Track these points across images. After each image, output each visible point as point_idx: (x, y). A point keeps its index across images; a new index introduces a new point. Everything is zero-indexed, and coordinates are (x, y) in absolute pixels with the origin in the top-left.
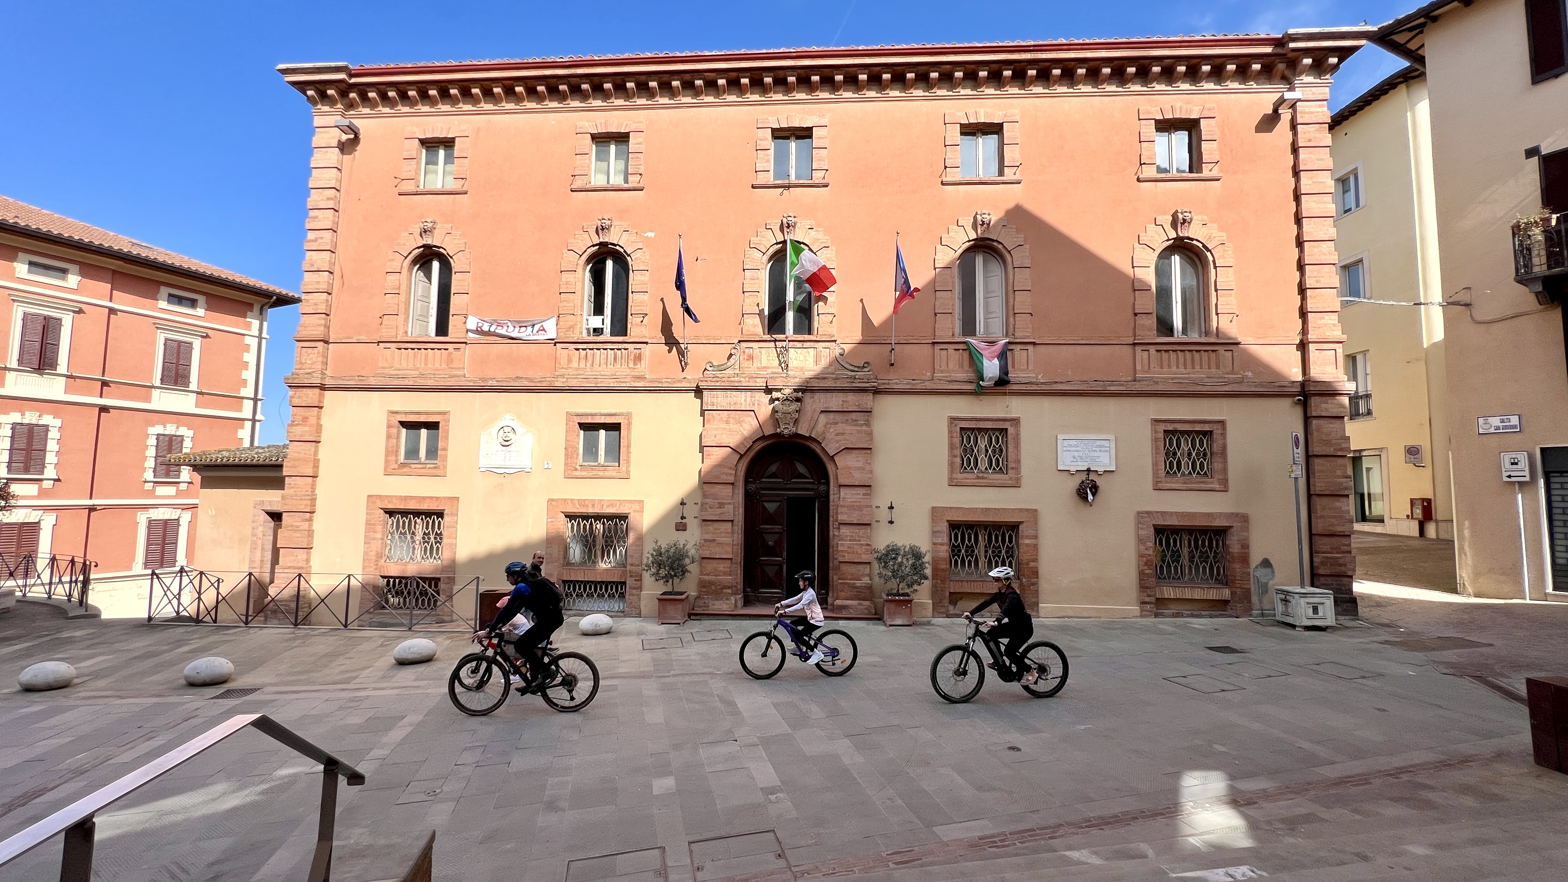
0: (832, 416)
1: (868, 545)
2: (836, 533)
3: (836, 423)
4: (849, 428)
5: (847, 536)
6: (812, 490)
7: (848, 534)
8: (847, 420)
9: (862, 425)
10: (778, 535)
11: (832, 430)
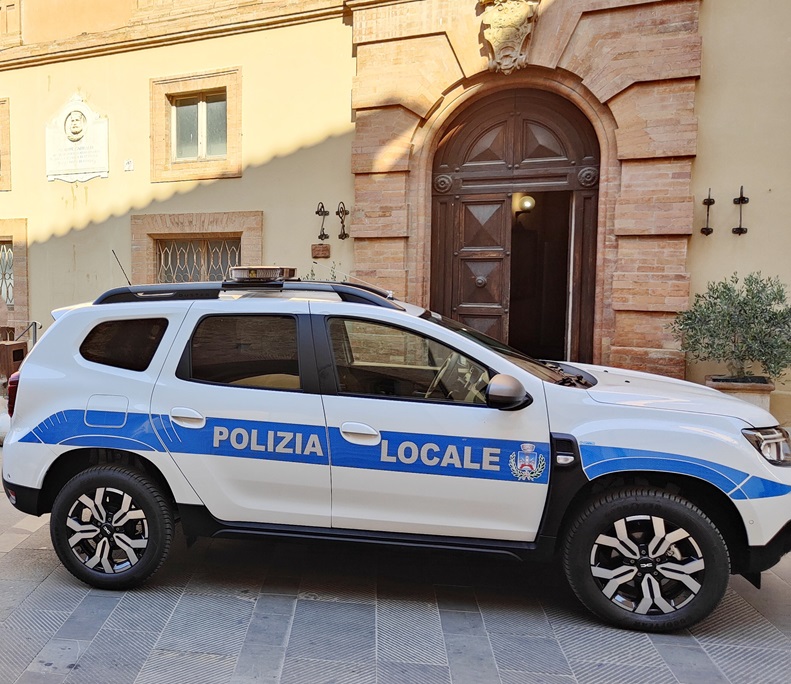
0: (607, 19)
1: (680, 277)
2: (610, 256)
3: (616, 35)
4: (645, 41)
5: (633, 261)
6: (563, 176)
7: (636, 256)
8: (642, 25)
9: (677, 30)
10: (496, 264)
11: (606, 50)
